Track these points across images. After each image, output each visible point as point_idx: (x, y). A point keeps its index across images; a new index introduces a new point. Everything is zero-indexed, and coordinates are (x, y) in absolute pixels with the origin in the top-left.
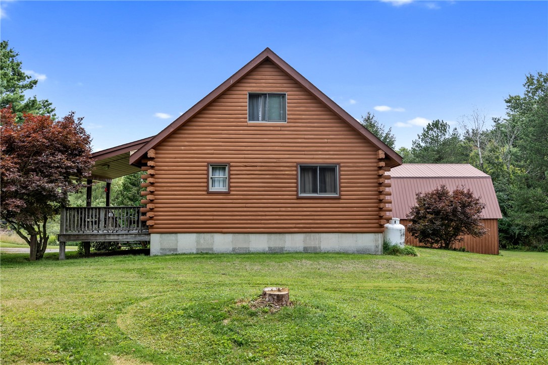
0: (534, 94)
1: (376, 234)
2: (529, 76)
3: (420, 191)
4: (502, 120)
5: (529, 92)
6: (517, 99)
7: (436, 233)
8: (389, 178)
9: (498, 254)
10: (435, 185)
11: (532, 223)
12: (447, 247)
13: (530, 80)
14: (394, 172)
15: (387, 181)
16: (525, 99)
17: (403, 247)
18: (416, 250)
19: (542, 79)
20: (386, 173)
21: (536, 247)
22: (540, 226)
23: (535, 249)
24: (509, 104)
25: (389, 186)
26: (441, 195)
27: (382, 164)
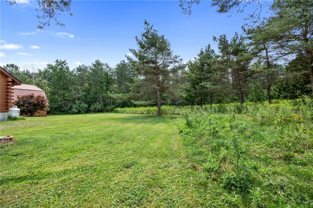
0: (58, 66)
1: (4, 113)
2: (57, 60)
3: (19, 95)
4: (42, 70)
5: (56, 65)
6: (52, 65)
7: (29, 111)
8: (13, 89)
9: (46, 116)
10: (28, 93)
11: (55, 106)
12: (32, 116)
13: (57, 61)
14: (15, 87)
15: (12, 91)
16: (54, 66)
17: (18, 117)
18: (25, 118)
19: (61, 62)
20: (12, 88)
21: (56, 114)
22: (58, 107)
23: (55, 114)
24: (48, 67)
25: (13, 93)
26: (32, 97)
27: (10, 84)
